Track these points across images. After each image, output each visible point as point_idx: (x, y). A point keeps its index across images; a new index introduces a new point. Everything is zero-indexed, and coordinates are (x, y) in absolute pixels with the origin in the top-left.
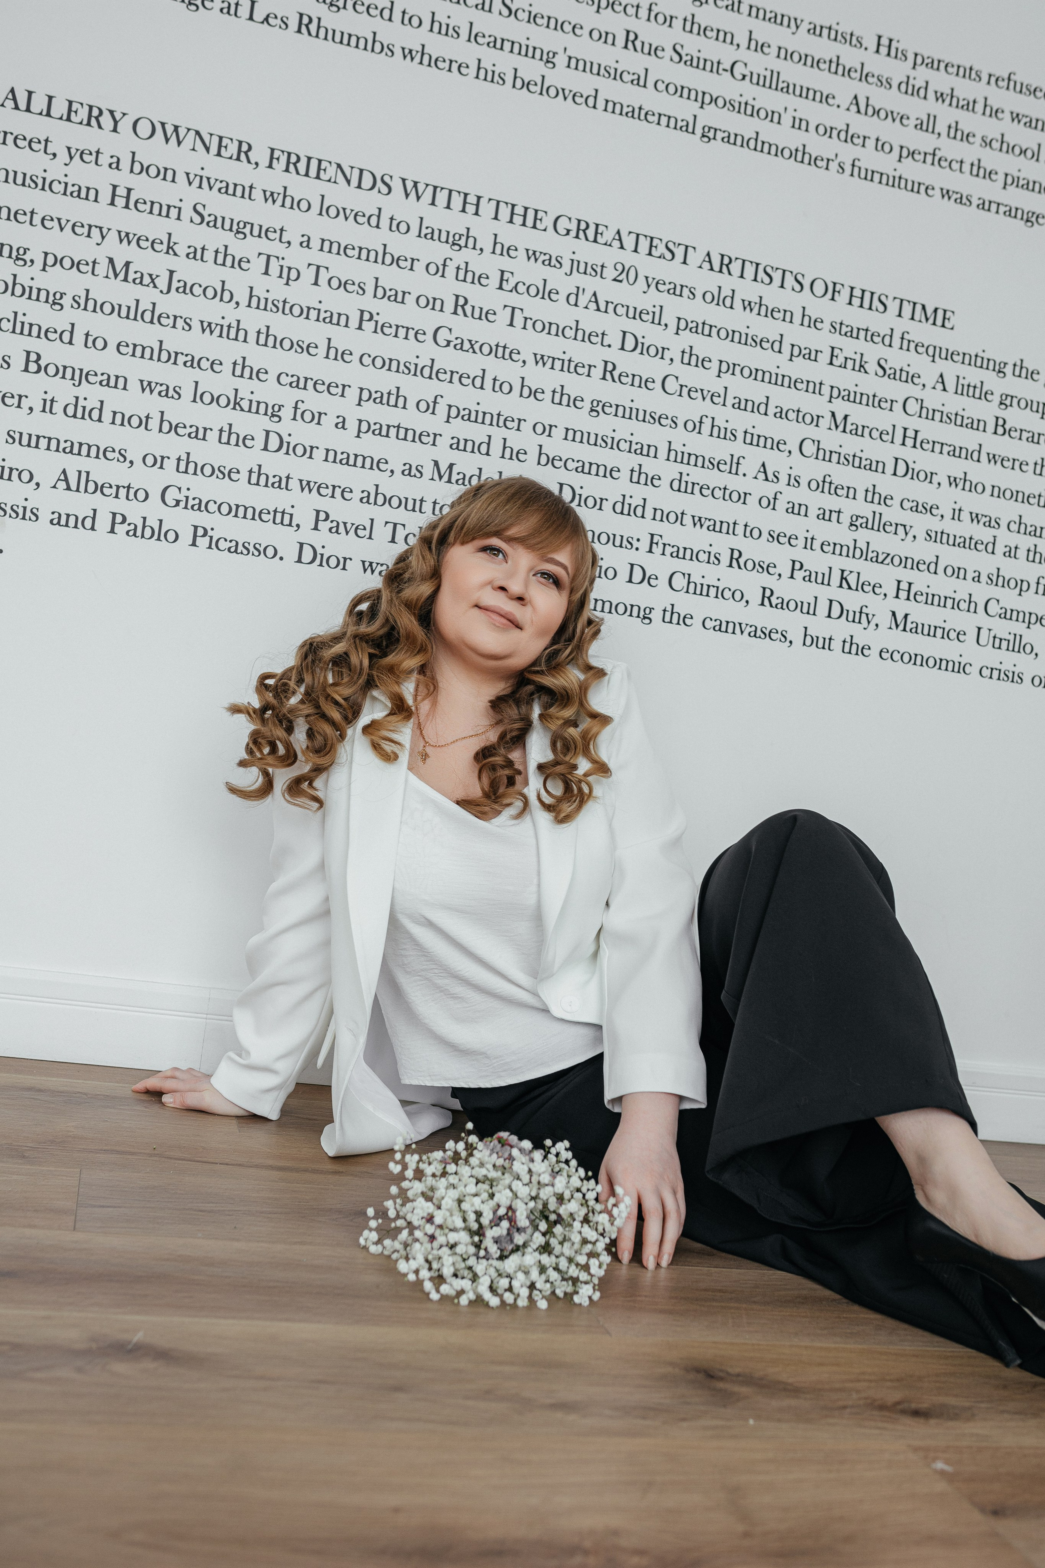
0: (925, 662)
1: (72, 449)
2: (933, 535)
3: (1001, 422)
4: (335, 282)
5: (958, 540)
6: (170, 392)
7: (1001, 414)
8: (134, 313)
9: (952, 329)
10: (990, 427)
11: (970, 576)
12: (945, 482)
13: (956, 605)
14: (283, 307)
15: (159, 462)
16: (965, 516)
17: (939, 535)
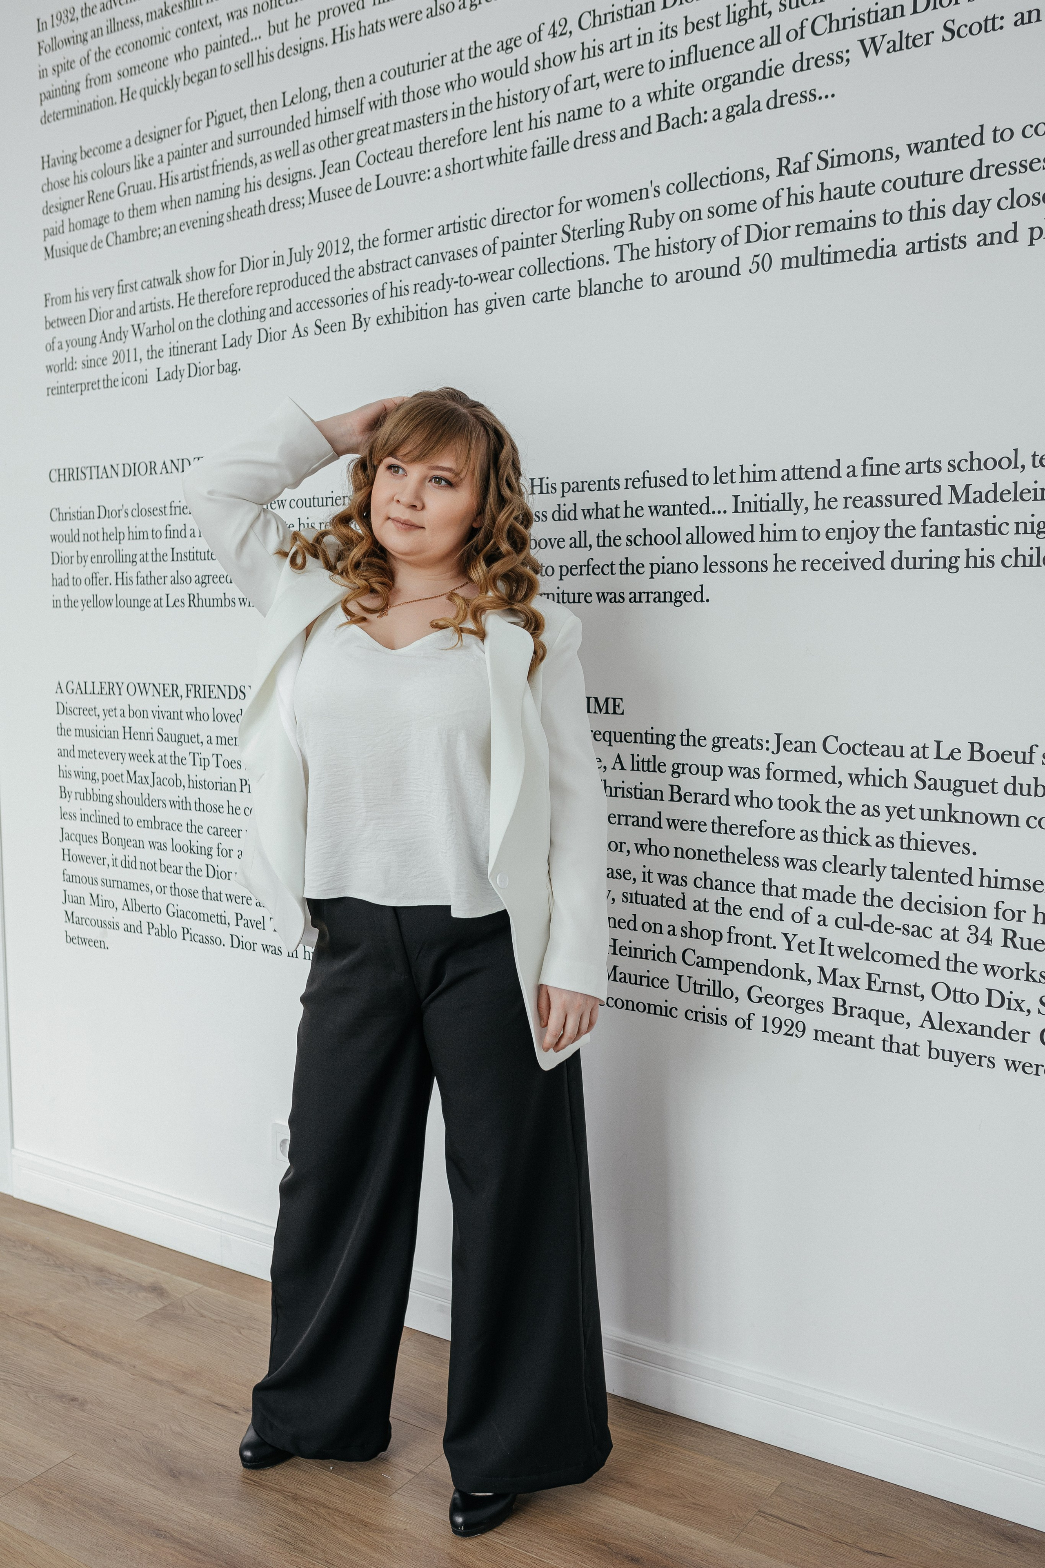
0: (635, 1007)
1: (128, 886)
2: (629, 896)
3: (676, 789)
4: (226, 764)
5: (651, 900)
6: (162, 847)
7: (675, 782)
8: (141, 802)
9: (622, 714)
10: (667, 796)
11: (665, 929)
12: (633, 850)
13: (656, 957)
14: (204, 785)
15: (163, 889)
16: (655, 877)
17: (634, 896)
